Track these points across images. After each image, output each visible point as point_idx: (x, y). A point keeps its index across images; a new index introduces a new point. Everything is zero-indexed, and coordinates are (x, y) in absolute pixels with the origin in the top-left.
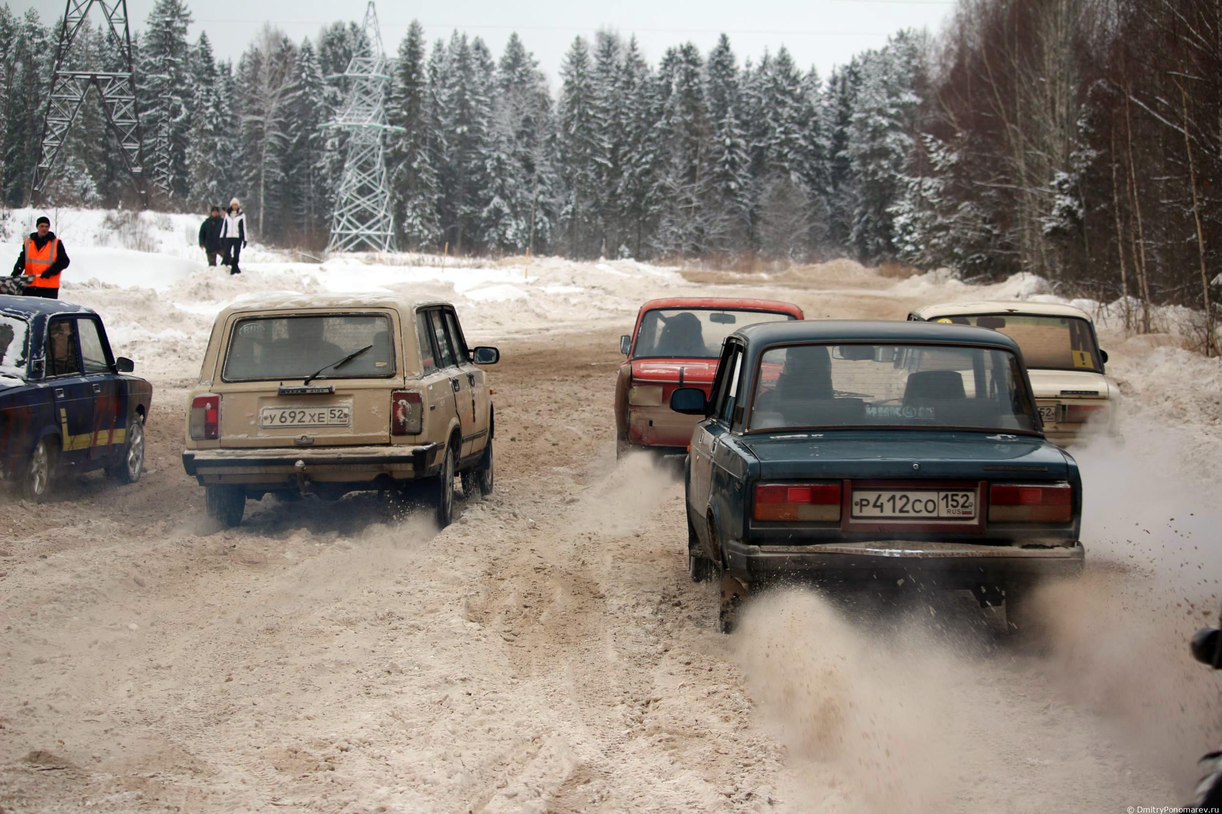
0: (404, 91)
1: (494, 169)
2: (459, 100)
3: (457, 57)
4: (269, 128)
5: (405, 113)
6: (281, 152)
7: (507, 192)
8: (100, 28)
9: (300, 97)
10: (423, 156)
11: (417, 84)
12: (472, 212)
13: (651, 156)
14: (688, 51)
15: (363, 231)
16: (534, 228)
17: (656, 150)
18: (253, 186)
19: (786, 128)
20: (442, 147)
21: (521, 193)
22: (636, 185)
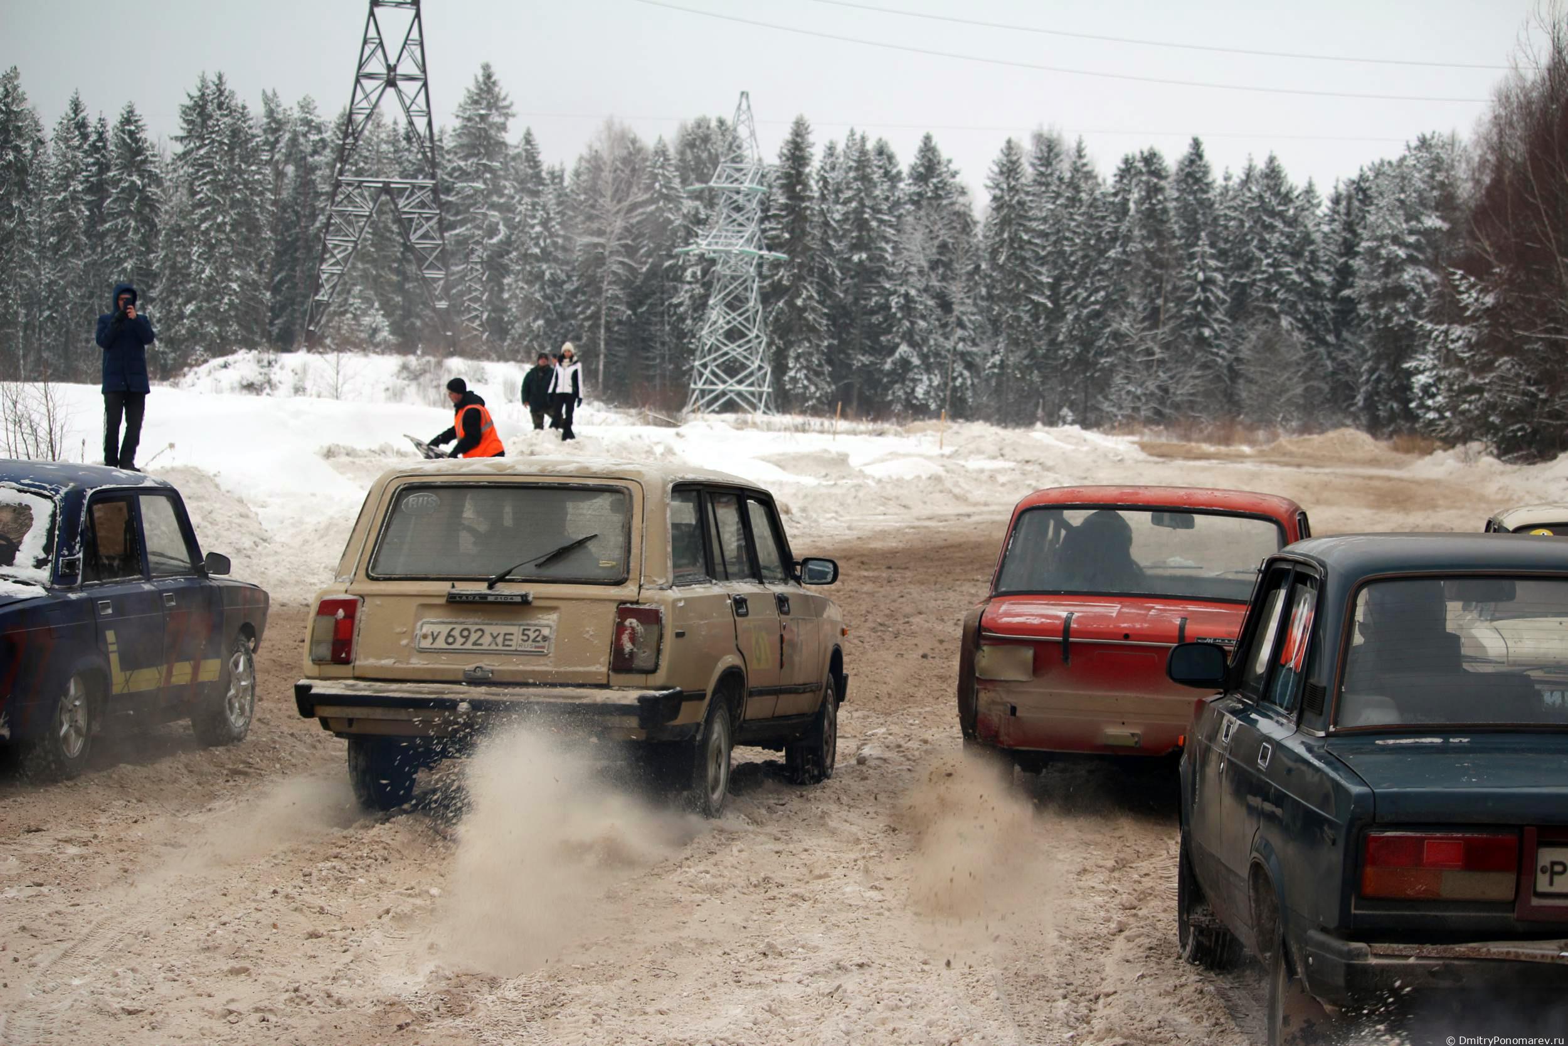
0: (785, 207)
1: (901, 308)
2: (856, 219)
3: (854, 164)
4: (611, 253)
5: (787, 236)
6: (627, 284)
7: (917, 338)
8: (395, 123)
9: (652, 213)
10: (809, 291)
11: (803, 199)
12: (872, 363)
13: (1102, 293)
14: (1150, 159)
15: (732, 386)
16: (951, 384)
17: (1108, 286)
18: (590, 327)
19: (1275, 259)
20: (834, 280)
21: (935, 340)
22: (1082, 331)
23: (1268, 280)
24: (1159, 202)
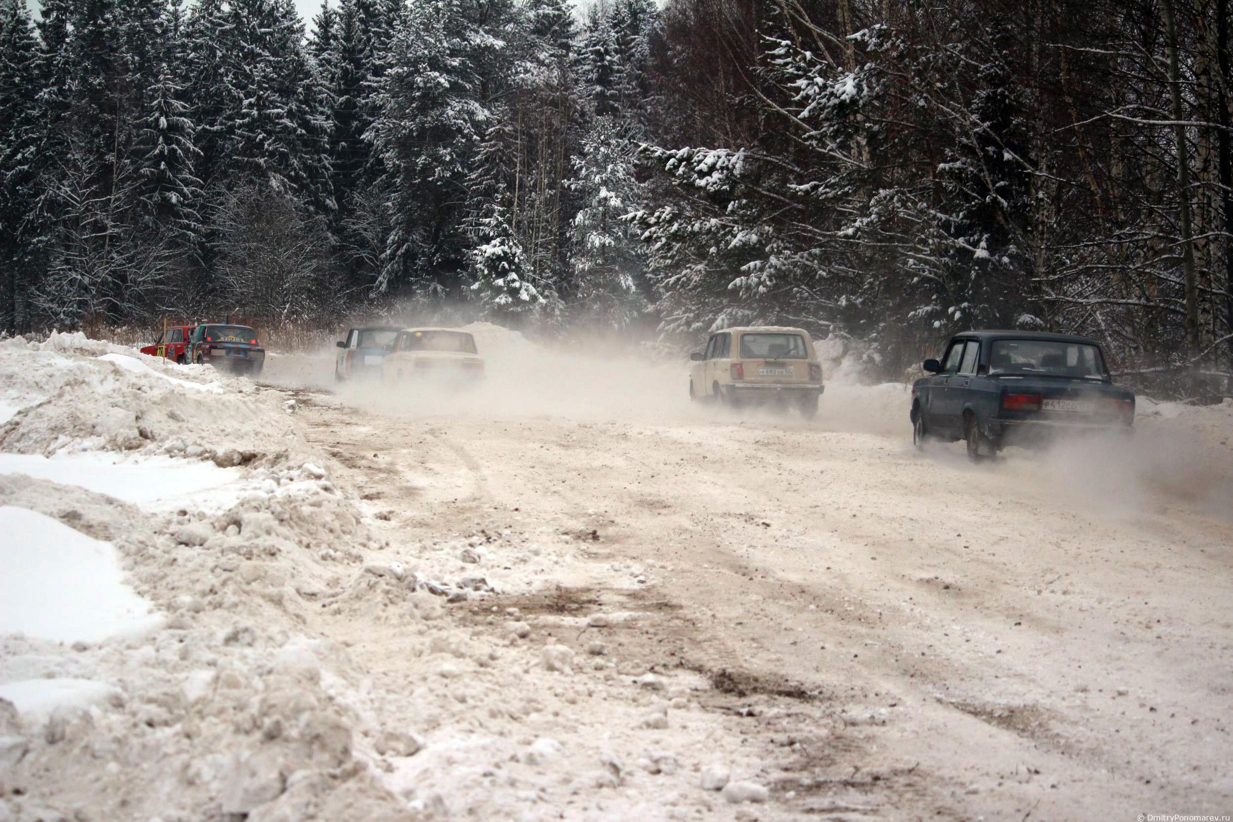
19: (260, 98)
23: (250, 127)
24: (107, 21)
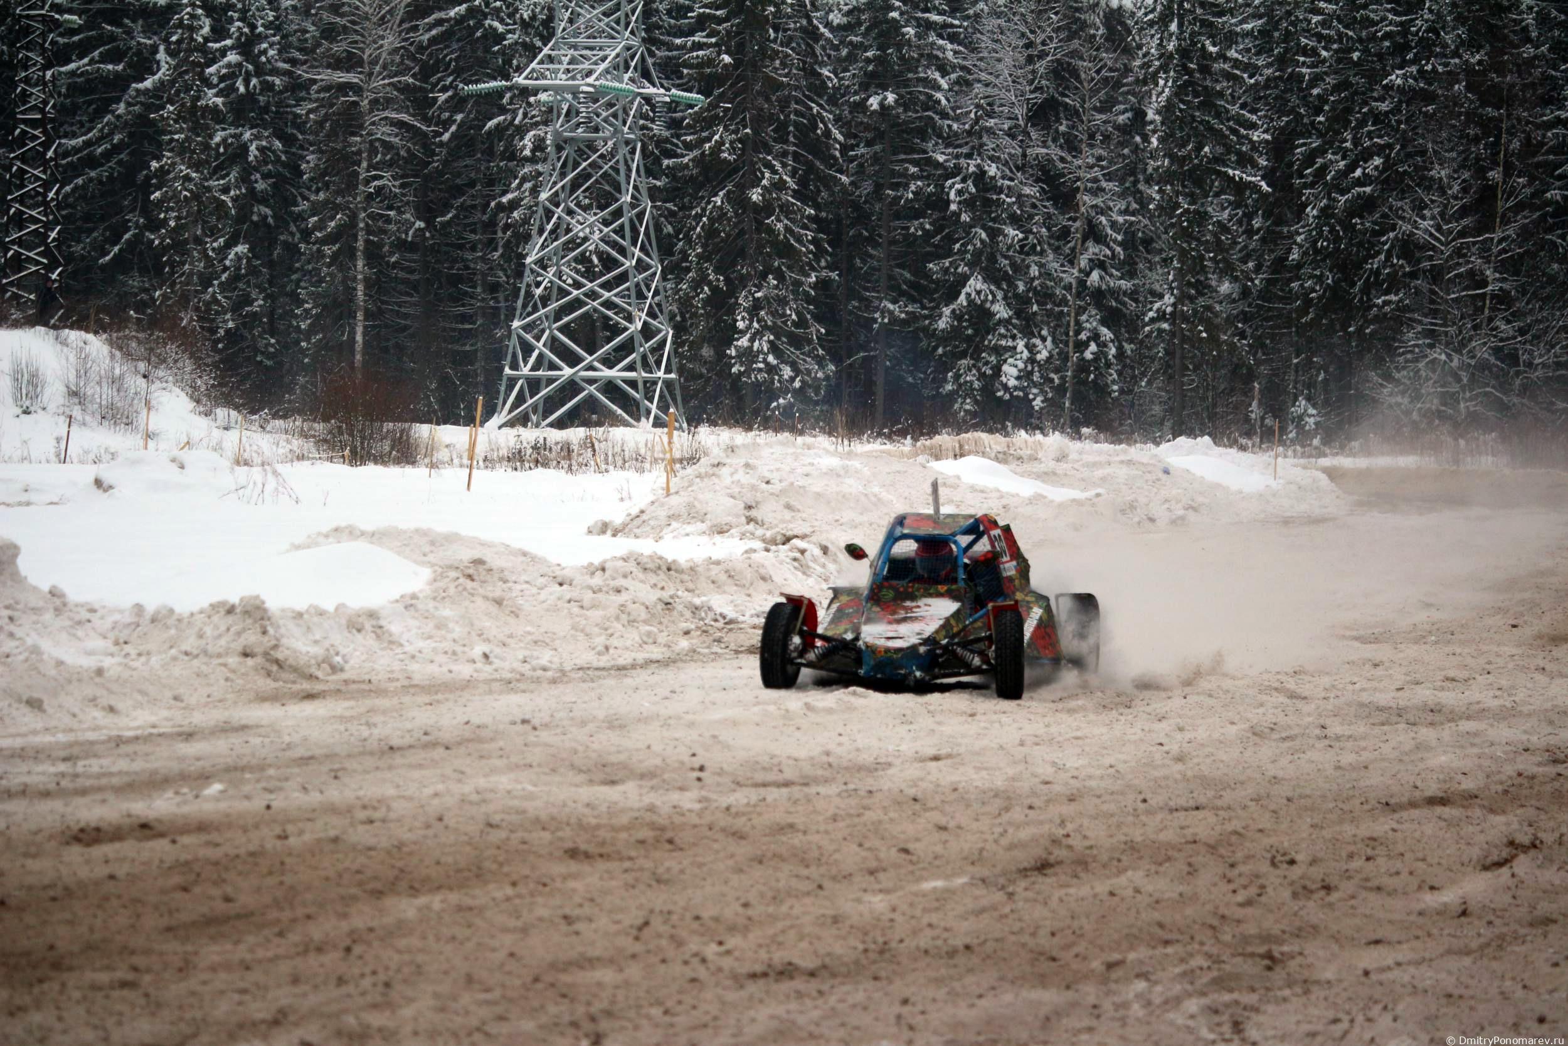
1: (968, 204)
4: (374, 102)
5: (727, 59)
6: (412, 167)
7: (1003, 263)
9: (460, 20)
10: (778, 172)
12: (913, 317)
13: (1377, 161)
15: (591, 369)
16: (1075, 356)
17: (1390, 146)
18: (335, 257)
20: (829, 147)
21: (1041, 266)
22: (1337, 240)
